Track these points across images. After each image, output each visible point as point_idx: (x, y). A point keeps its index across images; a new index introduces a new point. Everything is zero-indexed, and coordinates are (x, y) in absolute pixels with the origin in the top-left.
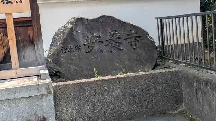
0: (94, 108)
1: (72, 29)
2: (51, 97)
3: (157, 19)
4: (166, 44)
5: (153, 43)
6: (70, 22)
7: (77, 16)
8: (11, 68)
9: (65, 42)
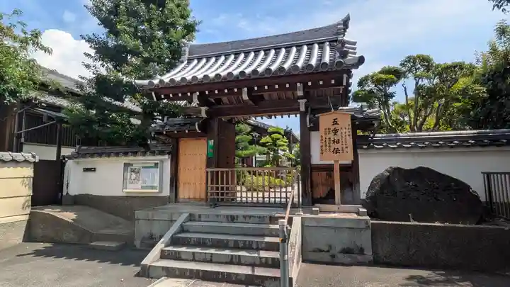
0: (408, 250)
1: (389, 176)
2: (369, 232)
3: (484, 173)
4: (494, 201)
5: (477, 197)
6: (387, 170)
7: (395, 165)
8: (334, 204)
9: (382, 188)
